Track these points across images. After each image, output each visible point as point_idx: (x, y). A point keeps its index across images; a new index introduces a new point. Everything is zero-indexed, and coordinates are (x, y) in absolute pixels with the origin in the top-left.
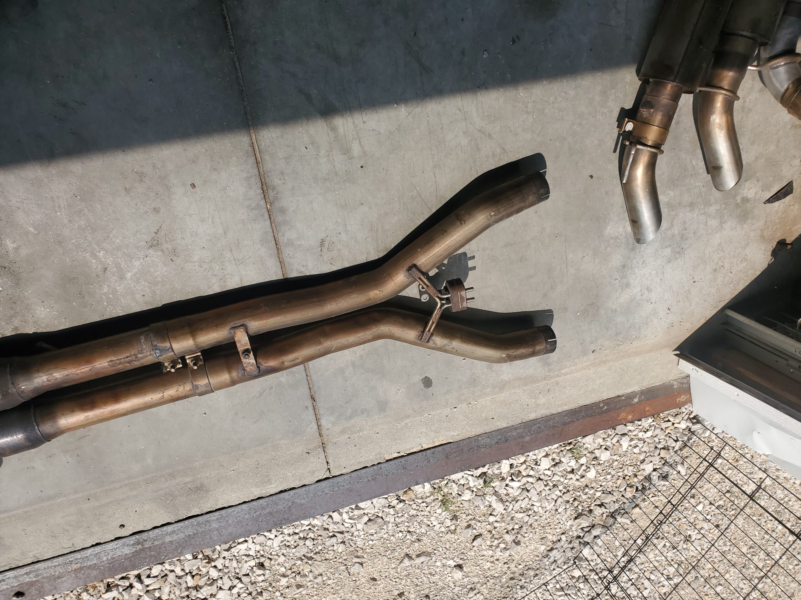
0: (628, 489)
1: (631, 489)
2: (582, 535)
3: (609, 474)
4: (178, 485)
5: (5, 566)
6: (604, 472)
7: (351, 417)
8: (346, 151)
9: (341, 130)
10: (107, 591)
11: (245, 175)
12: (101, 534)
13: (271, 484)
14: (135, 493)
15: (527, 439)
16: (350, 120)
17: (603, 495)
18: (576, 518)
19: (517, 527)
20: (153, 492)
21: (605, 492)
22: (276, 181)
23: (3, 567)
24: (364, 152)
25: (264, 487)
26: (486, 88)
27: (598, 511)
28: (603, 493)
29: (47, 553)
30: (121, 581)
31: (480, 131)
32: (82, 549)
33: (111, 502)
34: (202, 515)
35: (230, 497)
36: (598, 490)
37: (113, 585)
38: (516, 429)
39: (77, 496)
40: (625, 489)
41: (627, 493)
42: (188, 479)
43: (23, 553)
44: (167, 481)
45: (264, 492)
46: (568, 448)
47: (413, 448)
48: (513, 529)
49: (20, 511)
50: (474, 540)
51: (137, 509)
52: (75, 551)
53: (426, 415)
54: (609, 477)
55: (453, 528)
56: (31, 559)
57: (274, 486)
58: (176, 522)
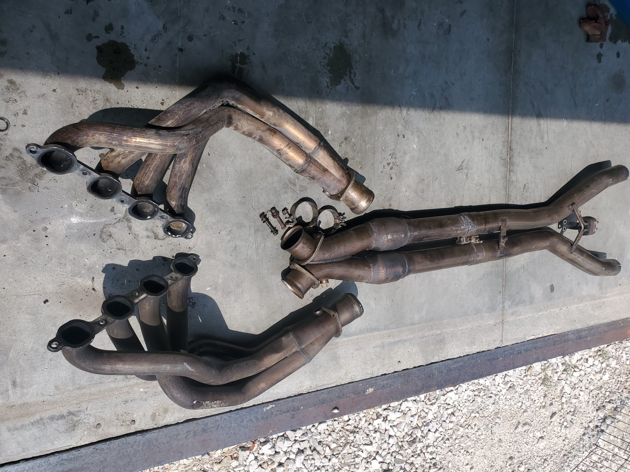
0: (625, 390)
1: (626, 390)
2: (599, 424)
3: (614, 378)
4: (433, 335)
5: (334, 383)
6: (612, 376)
7: (517, 305)
8: (542, 138)
9: (542, 126)
10: (377, 418)
11: (503, 139)
12: (388, 366)
13: (475, 345)
14: (412, 336)
15: (589, 339)
16: (546, 122)
17: (611, 394)
18: (597, 410)
19: (572, 410)
20: (420, 338)
21: (611, 392)
22: (514, 146)
23: (333, 383)
24: (548, 140)
25: (471, 346)
26: (595, 121)
27: (609, 406)
28: (610, 393)
29: (358, 376)
30: (386, 410)
31: (590, 142)
32: (376, 376)
33: (398, 341)
34: (439, 362)
35: (454, 351)
36: (607, 390)
37: (379, 414)
38: (585, 330)
39: (384, 332)
40: (622, 391)
41: (624, 393)
42: (438, 332)
43: (346, 374)
44: (428, 331)
45: (470, 350)
46: (599, 353)
47: (540, 334)
48: (570, 412)
49: (355, 337)
50: (552, 417)
51: (409, 350)
52: (372, 377)
53: (548, 311)
54: (614, 380)
55: (543, 404)
56: (349, 379)
57: (475, 347)
58: (426, 365)
